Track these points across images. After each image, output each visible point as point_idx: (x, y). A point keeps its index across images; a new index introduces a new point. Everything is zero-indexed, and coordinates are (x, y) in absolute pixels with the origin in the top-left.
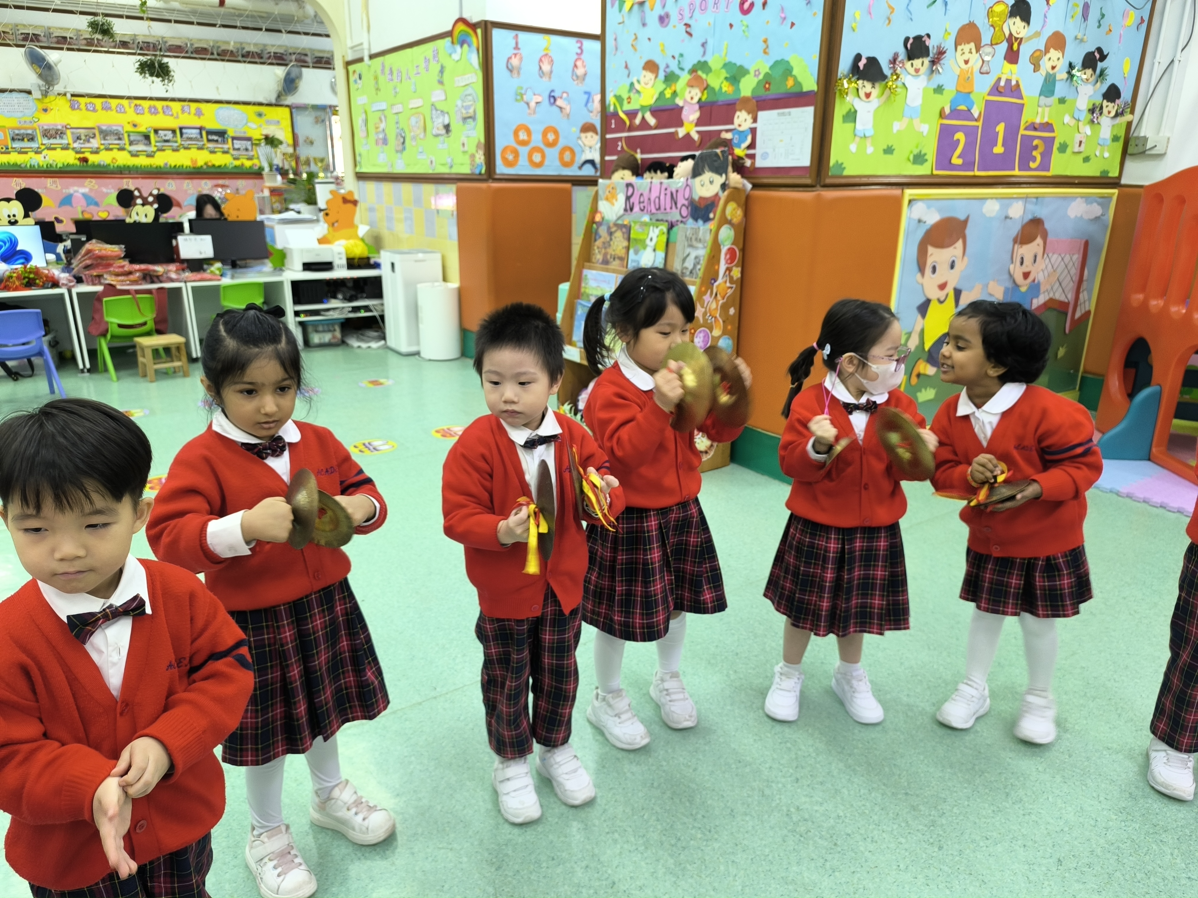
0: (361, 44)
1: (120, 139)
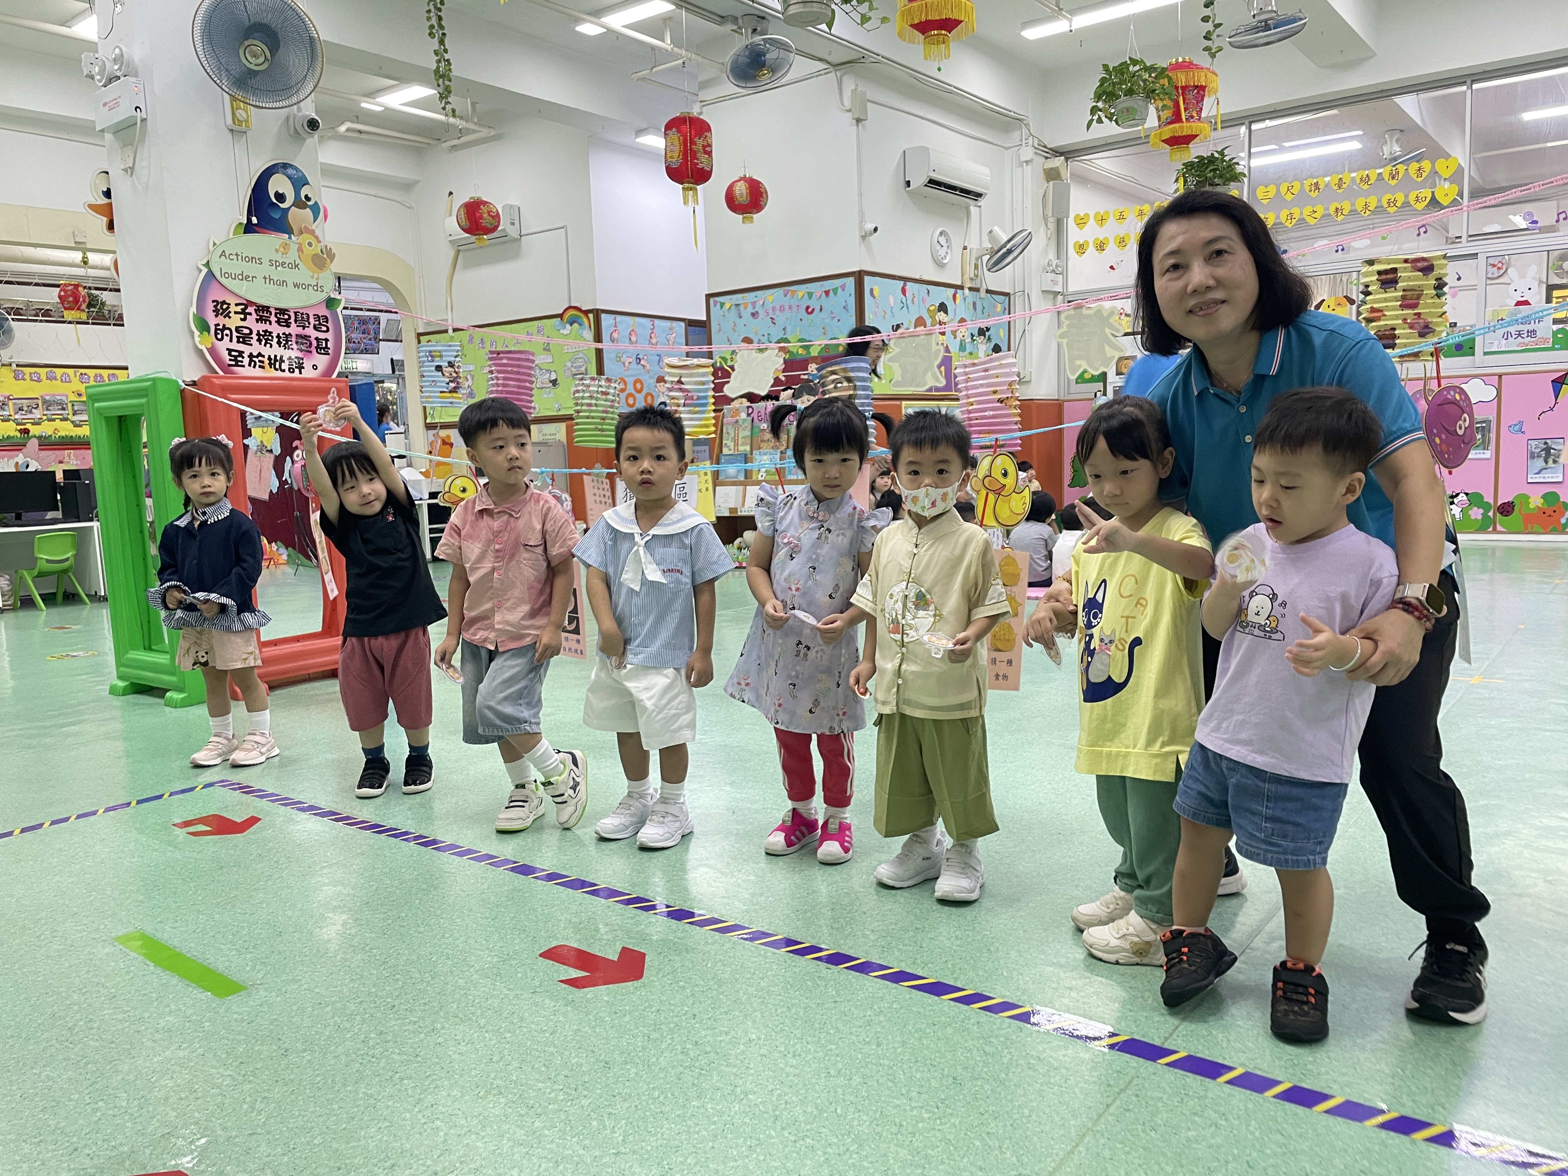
0: (446, 320)
1: (63, 409)
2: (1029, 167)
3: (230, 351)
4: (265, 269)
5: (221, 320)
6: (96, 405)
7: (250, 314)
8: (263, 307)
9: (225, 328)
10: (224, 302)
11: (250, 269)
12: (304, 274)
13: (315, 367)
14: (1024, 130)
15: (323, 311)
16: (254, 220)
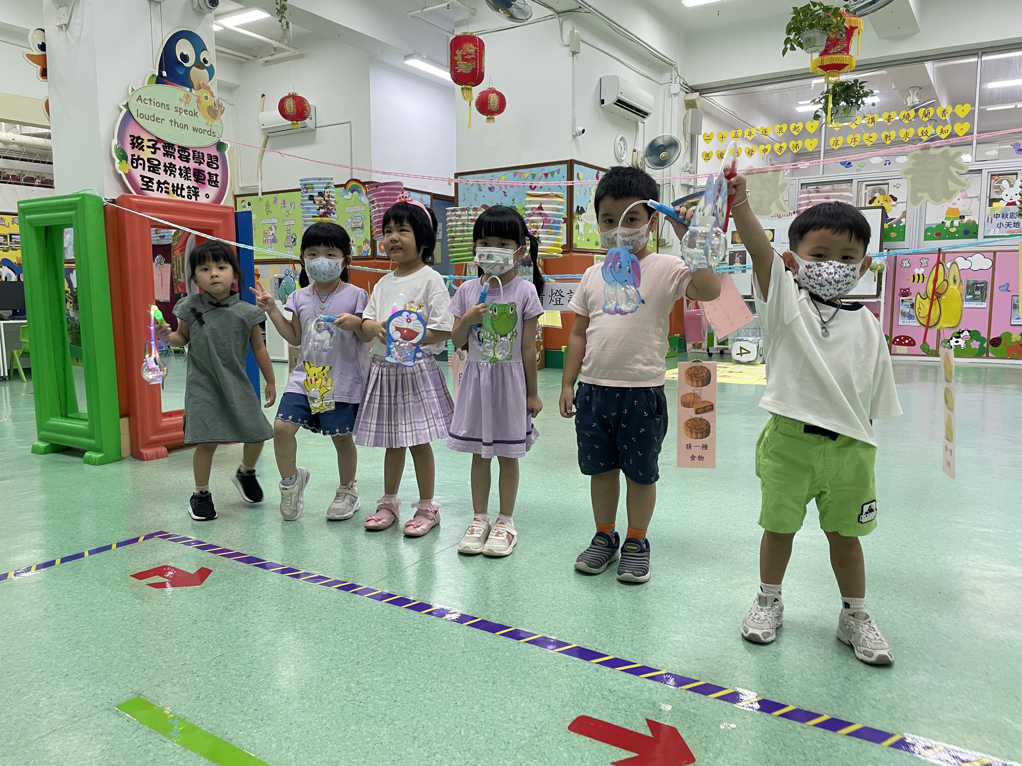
2: (677, 98)
3: (143, 177)
4: (171, 114)
5: (137, 152)
6: (27, 217)
7: (159, 149)
8: (169, 144)
9: (139, 158)
10: (139, 138)
11: (160, 112)
12: (201, 121)
13: (207, 196)
14: (674, 72)
15: (214, 152)
16: (164, 74)
